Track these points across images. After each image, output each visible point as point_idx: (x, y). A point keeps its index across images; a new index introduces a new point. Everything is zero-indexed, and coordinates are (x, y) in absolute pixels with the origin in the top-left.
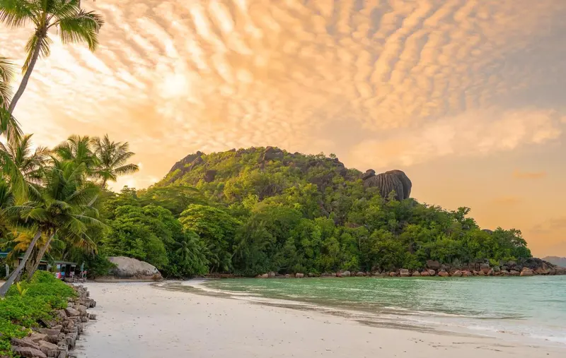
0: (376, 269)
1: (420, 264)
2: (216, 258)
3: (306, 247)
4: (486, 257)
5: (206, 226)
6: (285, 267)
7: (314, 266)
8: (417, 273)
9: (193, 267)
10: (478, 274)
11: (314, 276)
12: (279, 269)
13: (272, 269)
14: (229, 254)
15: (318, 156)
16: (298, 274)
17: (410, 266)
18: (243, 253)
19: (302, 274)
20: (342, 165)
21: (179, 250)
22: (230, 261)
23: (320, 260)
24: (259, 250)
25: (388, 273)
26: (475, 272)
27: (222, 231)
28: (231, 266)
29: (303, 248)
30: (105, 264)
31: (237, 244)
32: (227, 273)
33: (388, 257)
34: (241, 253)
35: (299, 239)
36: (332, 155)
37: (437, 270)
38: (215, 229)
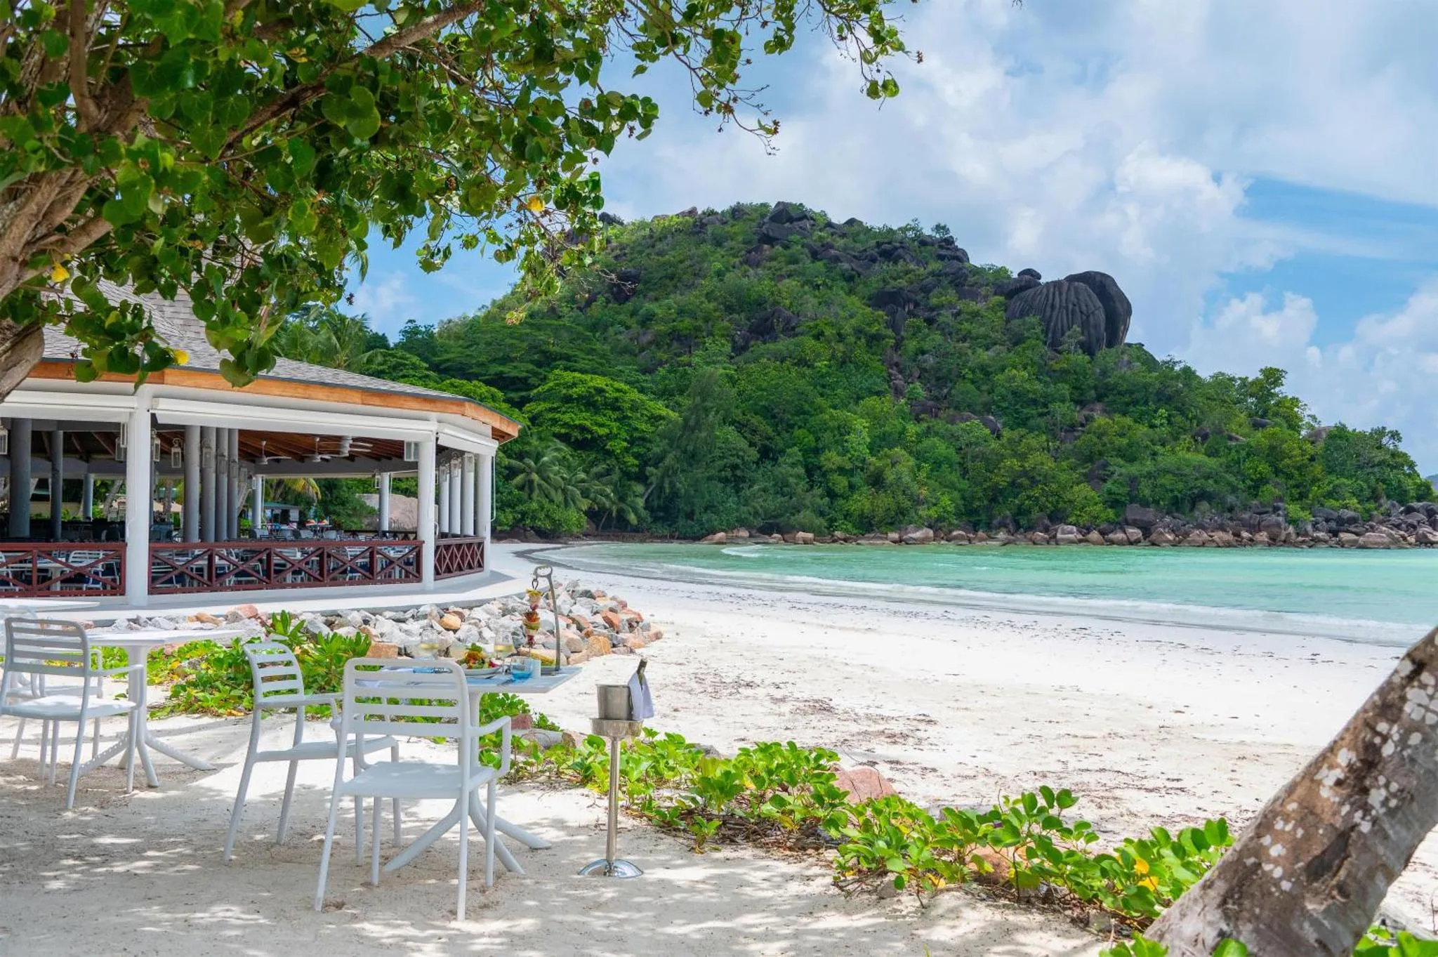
0: (1004, 525)
1: (1111, 513)
2: (607, 496)
3: (831, 470)
4: (1281, 499)
5: (588, 423)
6: (775, 517)
7: (847, 516)
8: (1095, 535)
9: (547, 516)
10: (1251, 540)
11: (846, 540)
12: (759, 522)
13: (742, 523)
14: (639, 488)
15: (904, 230)
16: (801, 534)
17: (1085, 519)
18: (672, 485)
19: (810, 535)
20: (960, 257)
21: (519, 479)
22: (640, 502)
23: (862, 501)
24: (710, 478)
25: (1029, 535)
26: (1245, 534)
27: (624, 435)
28: (644, 513)
29: (824, 475)
30: (354, 509)
31: (656, 466)
32: (636, 530)
33: (1029, 498)
34: (667, 485)
35: (817, 451)
36: (938, 228)
37: (1147, 530)
38: (607, 431)
